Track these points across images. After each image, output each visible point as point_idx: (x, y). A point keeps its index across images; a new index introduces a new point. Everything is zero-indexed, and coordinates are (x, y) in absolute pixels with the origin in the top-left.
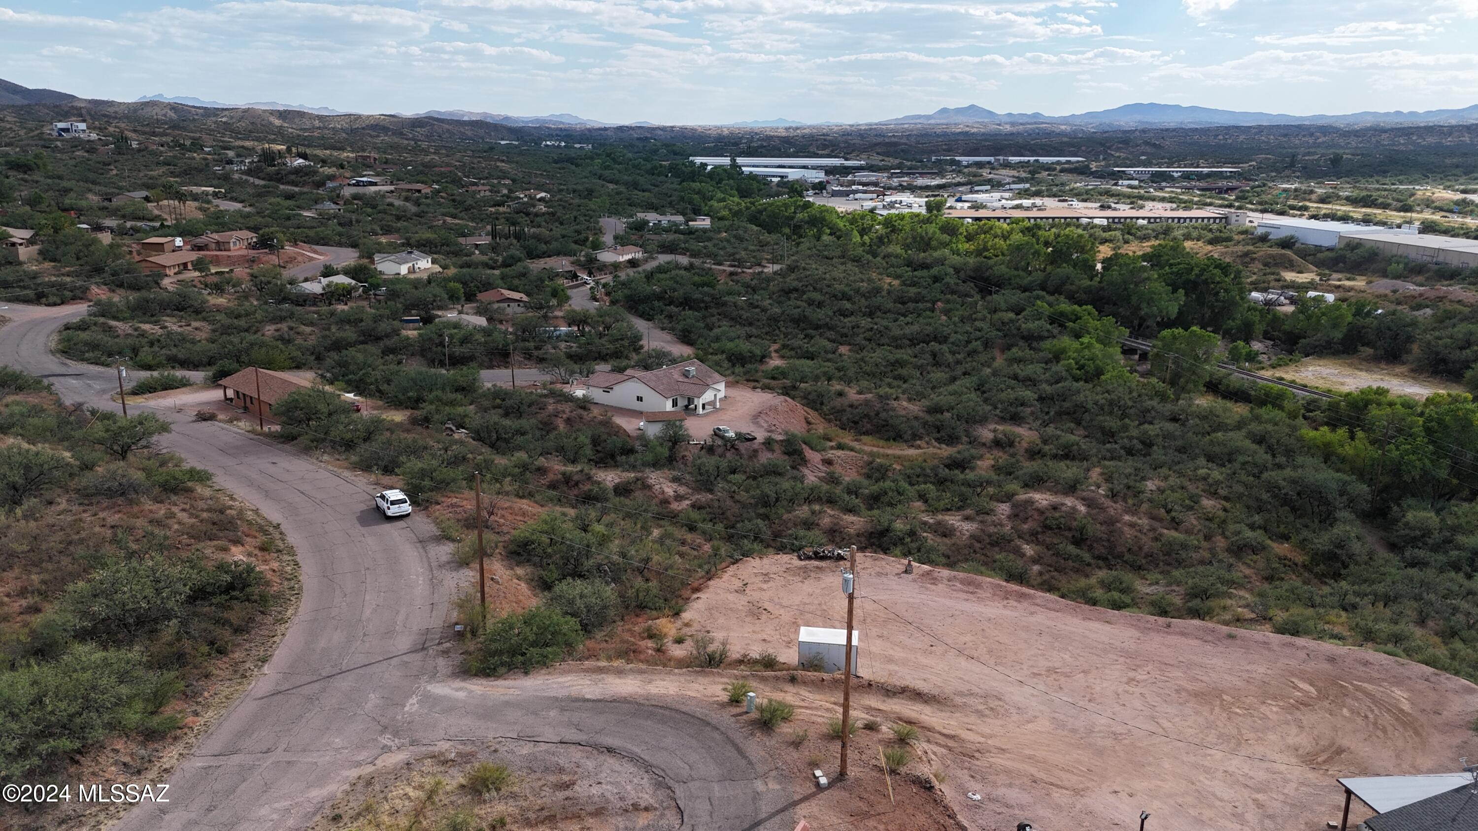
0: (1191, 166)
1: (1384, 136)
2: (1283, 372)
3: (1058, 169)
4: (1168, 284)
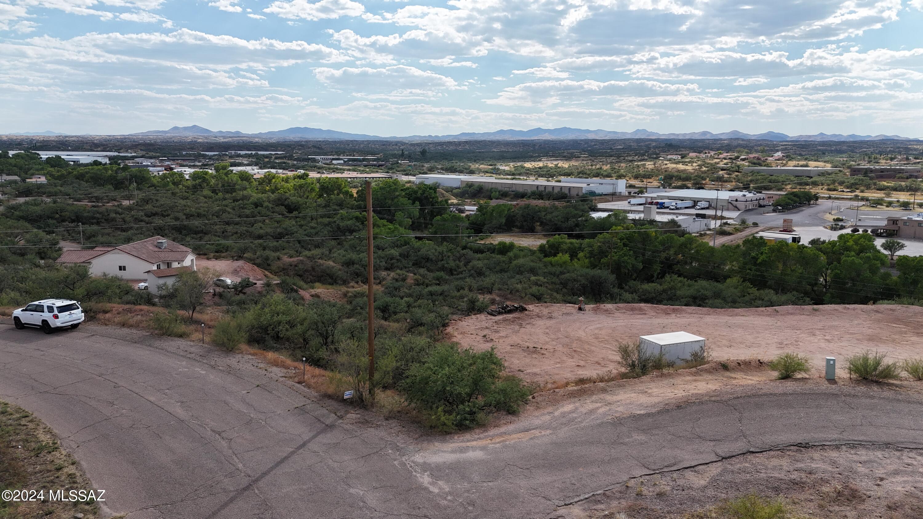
0: (350, 155)
1: (432, 145)
2: (488, 241)
3: (273, 157)
4: (409, 199)
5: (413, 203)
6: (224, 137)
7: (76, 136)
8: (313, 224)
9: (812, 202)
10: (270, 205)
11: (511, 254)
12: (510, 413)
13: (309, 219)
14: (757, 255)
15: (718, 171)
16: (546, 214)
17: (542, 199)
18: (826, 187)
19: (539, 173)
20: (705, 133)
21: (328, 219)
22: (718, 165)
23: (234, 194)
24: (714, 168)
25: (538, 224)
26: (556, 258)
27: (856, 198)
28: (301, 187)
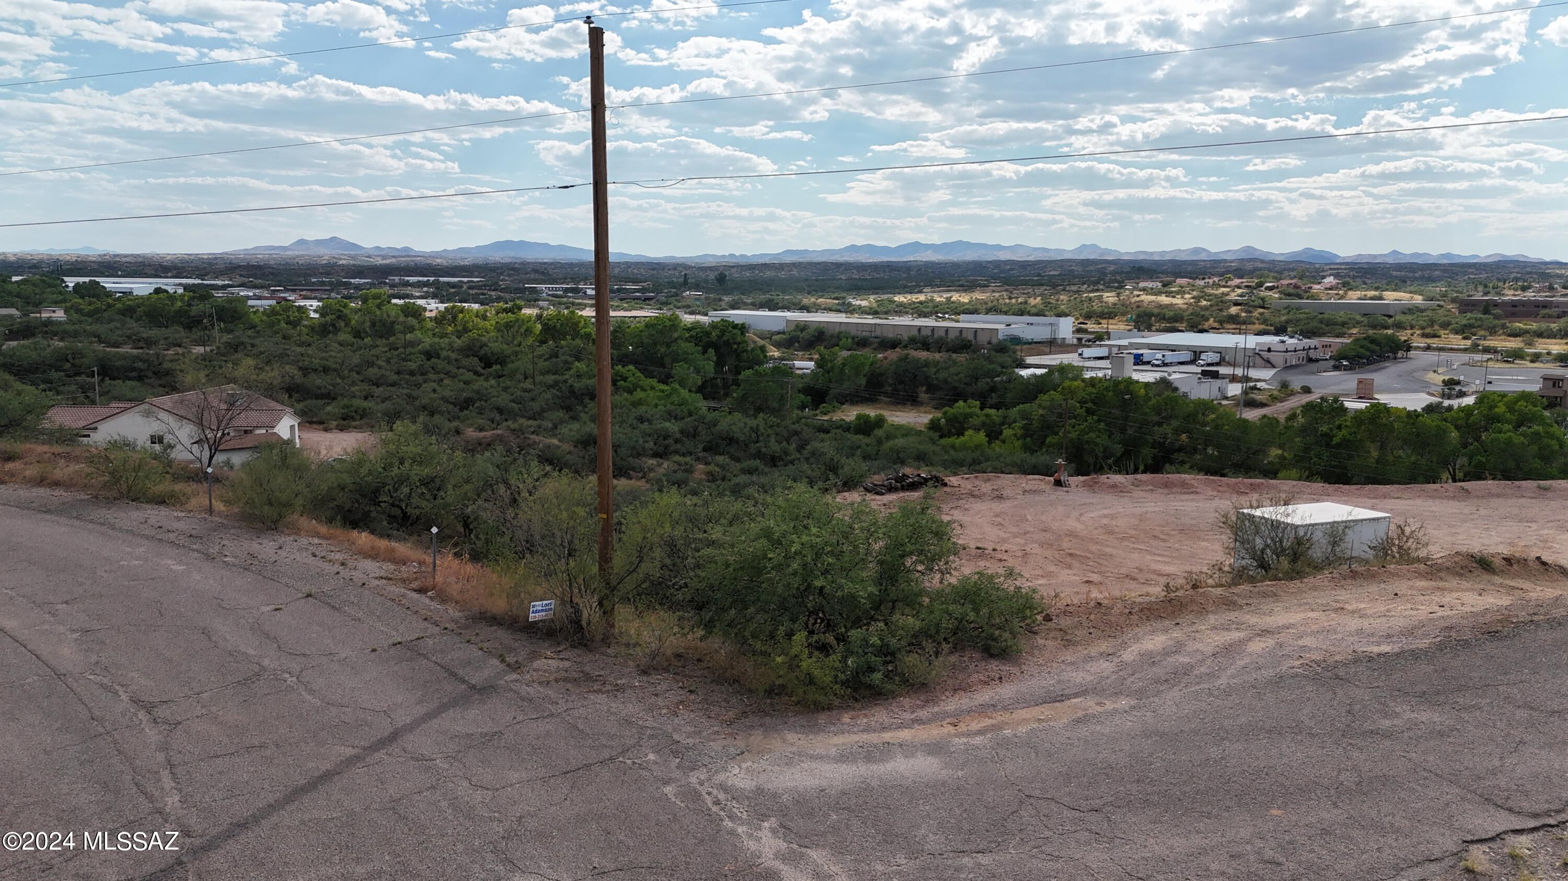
1: (735, 270)
2: (837, 416)
3: (465, 287)
4: (696, 345)
5: (705, 352)
6: (384, 257)
7: (132, 255)
8: (527, 385)
9: (1400, 354)
10: (453, 356)
11: (879, 433)
12: (992, 656)
13: (521, 377)
14: (1331, 430)
15: (1229, 307)
16: (937, 372)
17: (928, 350)
18: (1418, 332)
19: (920, 311)
20: (1197, 250)
21: (553, 377)
22: (1228, 298)
23: (392, 339)
24: (1221, 303)
25: (924, 388)
26: (962, 438)
27: (1474, 348)
28: (508, 326)
